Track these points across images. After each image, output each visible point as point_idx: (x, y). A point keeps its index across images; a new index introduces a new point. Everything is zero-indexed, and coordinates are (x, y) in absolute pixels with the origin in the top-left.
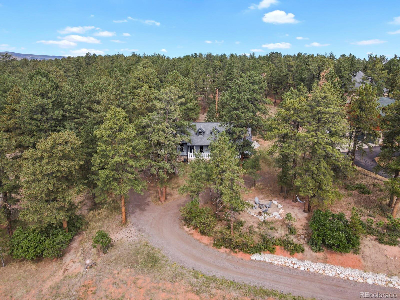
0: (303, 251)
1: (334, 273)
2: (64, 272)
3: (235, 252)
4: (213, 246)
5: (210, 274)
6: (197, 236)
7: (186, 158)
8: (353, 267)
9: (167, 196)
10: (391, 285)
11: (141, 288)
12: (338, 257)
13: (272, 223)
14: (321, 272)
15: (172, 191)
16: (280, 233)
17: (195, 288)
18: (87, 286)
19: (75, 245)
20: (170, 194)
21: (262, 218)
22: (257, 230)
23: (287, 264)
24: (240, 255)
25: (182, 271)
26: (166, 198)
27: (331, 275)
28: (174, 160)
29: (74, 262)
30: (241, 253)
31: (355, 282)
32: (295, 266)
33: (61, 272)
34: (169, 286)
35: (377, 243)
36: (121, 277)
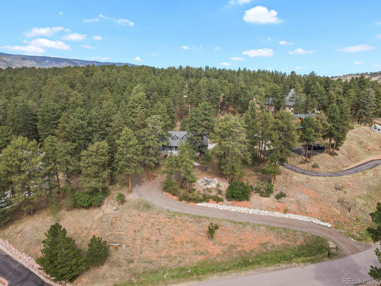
0: (223, 201)
1: (235, 210)
2: (103, 212)
3: (189, 203)
4: (179, 200)
5: (176, 211)
6: (170, 196)
7: (166, 154)
8: (245, 207)
9: (154, 177)
10: (260, 214)
11: (142, 217)
12: (239, 203)
13: (210, 189)
14: (230, 209)
15: (157, 175)
16: (214, 193)
17: (168, 217)
18: (116, 218)
19: (106, 201)
20: (156, 176)
21: (205, 187)
22: (202, 192)
23: (214, 207)
24: (192, 204)
25: (162, 210)
26: (153, 179)
27: (234, 211)
28: (158, 156)
29: (107, 208)
30: (192, 203)
31: (244, 213)
32: (218, 208)
33: (102, 213)
34: (156, 216)
35: (259, 197)
36: (132, 213)
